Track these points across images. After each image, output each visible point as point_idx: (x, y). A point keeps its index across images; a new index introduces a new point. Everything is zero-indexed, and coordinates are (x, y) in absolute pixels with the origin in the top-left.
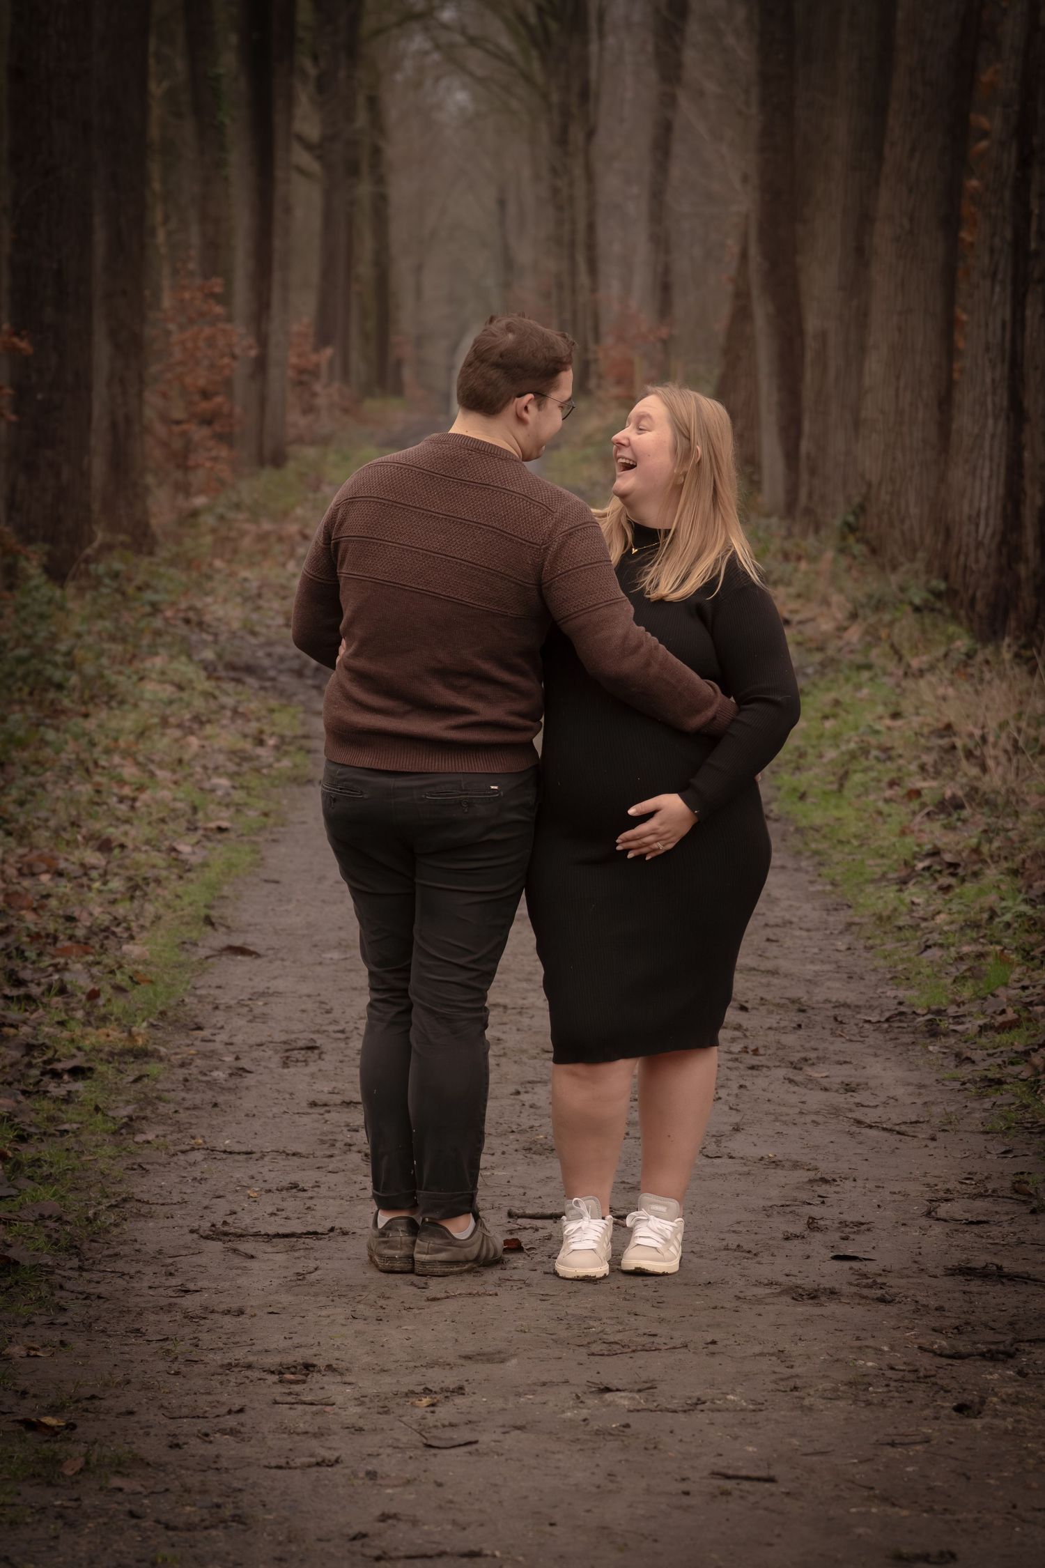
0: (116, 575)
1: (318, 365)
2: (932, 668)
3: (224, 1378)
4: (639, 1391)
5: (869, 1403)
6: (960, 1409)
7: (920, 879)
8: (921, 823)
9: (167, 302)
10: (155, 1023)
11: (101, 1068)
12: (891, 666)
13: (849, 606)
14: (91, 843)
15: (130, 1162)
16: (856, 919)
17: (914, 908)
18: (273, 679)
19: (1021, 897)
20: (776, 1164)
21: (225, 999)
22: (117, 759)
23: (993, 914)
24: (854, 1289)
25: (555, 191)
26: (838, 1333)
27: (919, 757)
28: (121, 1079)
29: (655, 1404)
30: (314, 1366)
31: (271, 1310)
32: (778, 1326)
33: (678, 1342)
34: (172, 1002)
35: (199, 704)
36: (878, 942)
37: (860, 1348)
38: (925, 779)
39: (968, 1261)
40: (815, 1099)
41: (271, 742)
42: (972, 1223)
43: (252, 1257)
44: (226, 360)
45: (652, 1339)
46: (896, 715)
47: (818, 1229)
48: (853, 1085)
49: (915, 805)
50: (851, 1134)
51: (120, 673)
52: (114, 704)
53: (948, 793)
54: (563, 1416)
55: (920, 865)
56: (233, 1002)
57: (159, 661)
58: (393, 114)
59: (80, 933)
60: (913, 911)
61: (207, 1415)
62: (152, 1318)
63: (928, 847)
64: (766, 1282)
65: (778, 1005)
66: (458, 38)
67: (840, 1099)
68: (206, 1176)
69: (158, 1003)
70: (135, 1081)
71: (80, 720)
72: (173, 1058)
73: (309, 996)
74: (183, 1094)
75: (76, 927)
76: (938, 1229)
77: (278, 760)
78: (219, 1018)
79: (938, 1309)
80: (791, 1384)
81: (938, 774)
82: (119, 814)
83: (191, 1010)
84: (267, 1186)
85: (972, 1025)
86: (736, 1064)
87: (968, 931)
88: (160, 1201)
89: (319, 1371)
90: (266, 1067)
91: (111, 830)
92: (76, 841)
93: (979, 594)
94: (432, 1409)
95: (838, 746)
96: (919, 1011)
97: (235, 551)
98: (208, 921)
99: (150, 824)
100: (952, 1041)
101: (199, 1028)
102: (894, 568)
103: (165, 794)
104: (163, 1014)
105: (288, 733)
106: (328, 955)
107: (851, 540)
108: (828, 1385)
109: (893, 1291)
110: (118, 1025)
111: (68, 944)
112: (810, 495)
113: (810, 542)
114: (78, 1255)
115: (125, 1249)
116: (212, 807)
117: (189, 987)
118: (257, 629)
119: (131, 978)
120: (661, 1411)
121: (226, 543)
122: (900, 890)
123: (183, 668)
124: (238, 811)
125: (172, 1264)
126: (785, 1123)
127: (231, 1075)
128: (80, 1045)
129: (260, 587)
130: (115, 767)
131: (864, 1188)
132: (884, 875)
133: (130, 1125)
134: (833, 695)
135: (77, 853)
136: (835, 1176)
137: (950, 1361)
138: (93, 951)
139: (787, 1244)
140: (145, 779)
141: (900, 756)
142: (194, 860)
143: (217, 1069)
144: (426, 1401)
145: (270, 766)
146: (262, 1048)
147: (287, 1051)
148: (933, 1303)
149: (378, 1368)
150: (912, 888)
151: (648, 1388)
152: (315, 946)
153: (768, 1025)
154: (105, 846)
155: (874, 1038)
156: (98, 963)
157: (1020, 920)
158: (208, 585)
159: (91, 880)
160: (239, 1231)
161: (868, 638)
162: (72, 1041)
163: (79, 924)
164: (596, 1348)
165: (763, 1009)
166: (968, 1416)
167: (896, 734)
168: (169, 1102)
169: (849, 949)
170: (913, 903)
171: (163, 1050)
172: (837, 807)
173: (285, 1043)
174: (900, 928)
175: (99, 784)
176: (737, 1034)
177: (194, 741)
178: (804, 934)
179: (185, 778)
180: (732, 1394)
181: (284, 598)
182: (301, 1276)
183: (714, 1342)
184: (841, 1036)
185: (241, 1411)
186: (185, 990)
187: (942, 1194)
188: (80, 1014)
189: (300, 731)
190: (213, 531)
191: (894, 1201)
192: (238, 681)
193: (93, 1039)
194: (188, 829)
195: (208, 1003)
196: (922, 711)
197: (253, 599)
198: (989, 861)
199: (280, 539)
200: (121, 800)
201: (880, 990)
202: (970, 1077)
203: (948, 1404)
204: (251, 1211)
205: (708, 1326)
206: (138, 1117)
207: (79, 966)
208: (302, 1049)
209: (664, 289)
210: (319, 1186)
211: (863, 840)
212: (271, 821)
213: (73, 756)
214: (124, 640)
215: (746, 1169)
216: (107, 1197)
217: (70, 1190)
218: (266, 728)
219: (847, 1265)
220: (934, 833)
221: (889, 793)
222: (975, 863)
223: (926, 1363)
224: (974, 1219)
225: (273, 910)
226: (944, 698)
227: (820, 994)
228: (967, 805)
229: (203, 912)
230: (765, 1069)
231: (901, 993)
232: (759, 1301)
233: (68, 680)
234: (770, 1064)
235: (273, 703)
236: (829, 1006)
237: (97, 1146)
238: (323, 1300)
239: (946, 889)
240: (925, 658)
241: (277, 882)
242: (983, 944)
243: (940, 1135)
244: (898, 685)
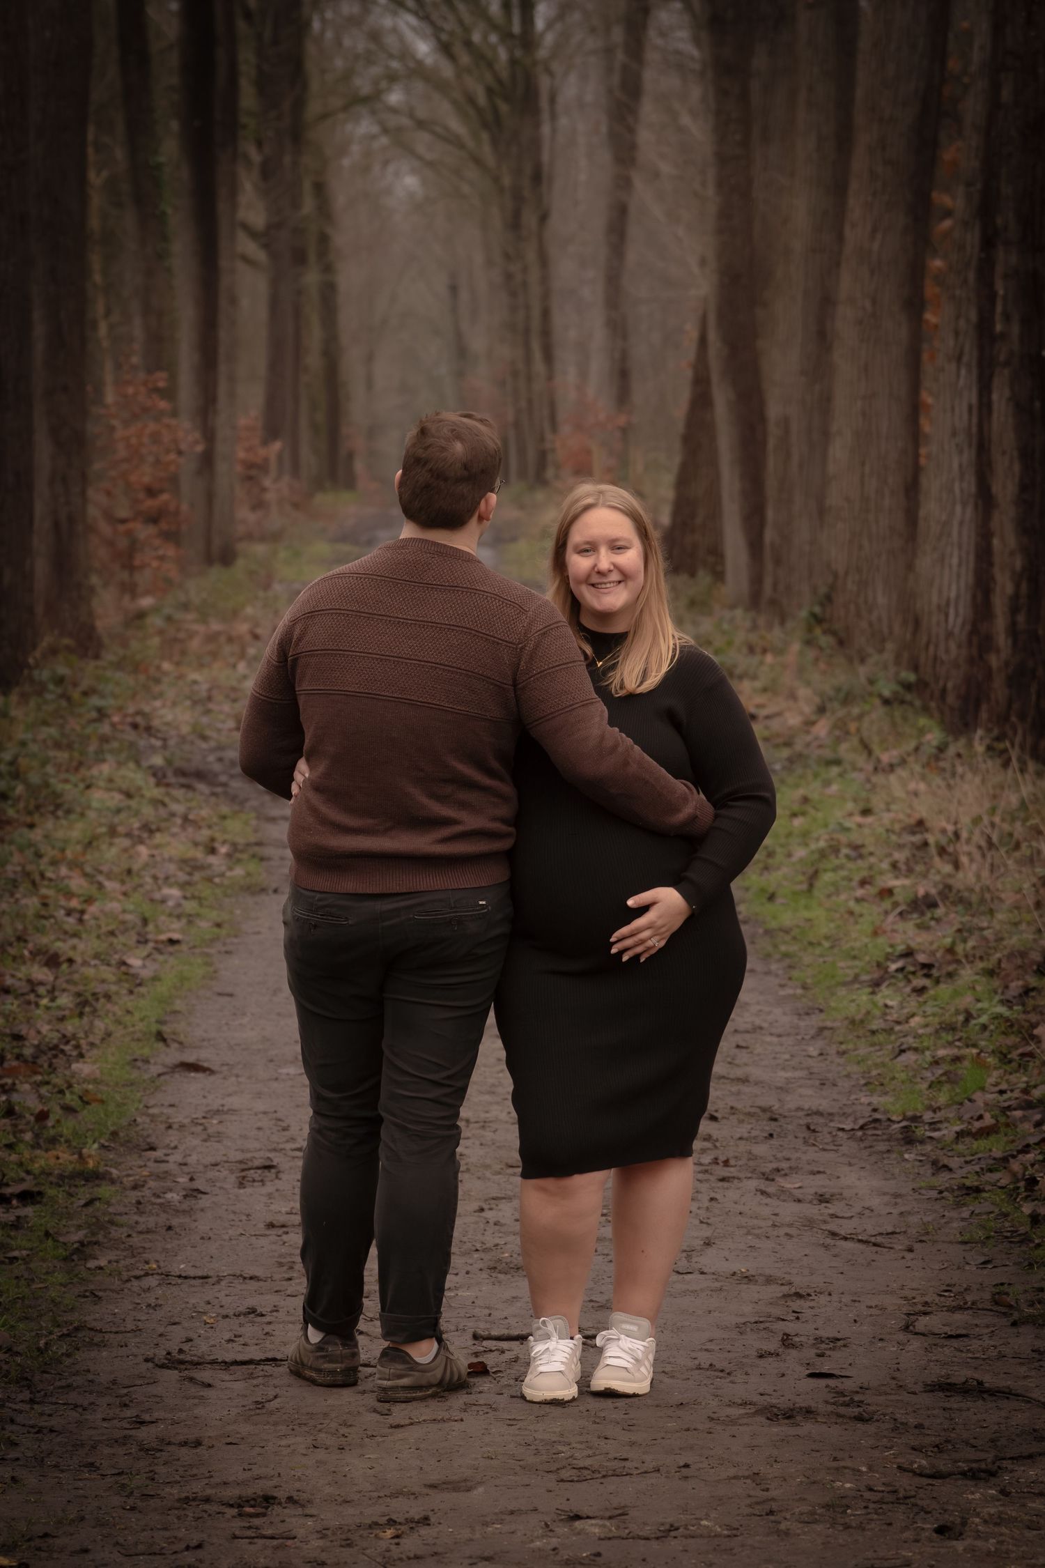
0: (60, 681)
1: (266, 460)
2: (903, 762)
3: (182, 1513)
4: (610, 1518)
5: (847, 1527)
6: (941, 1530)
7: (893, 981)
8: (894, 923)
9: (110, 397)
10: (107, 1144)
11: (51, 1192)
12: (861, 760)
13: (817, 700)
14: (38, 958)
15: (82, 1289)
16: (829, 1024)
17: (888, 1011)
18: (225, 785)
19: (997, 998)
20: (748, 1279)
21: (179, 1117)
22: (64, 871)
23: (969, 1017)
24: (830, 1408)
25: (509, 277)
26: (814, 1454)
27: (890, 855)
28: (72, 1203)
29: (627, 1531)
30: (274, 1498)
31: (229, 1440)
32: (753, 1447)
33: (650, 1465)
34: (124, 1122)
35: (148, 812)
36: (851, 1046)
37: (837, 1469)
38: (897, 877)
39: (948, 1376)
40: (789, 1211)
41: (223, 850)
42: (951, 1337)
43: (209, 1386)
44: (172, 456)
45: (624, 1463)
46: (866, 812)
47: (793, 1346)
48: (827, 1196)
49: (887, 904)
50: (826, 1247)
51: (66, 781)
52: (60, 813)
53: (921, 892)
54: (532, 1545)
55: (893, 967)
56: (186, 1121)
57: (106, 769)
58: (340, 198)
59: (28, 1052)
60: (885, 1014)
61: (164, 1551)
62: (107, 1451)
63: (901, 948)
64: (740, 1401)
65: (750, 1114)
66: (405, 121)
67: (813, 1211)
68: (160, 1302)
69: (109, 1123)
70: (87, 1205)
71: (25, 830)
72: (125, 1180)
73: (265, 1113)
74: (136, 1218)
75: (24, 1046)
76: (916, 1344)
77: (230, 869)
78: (172, 1137)
79: (919, 1426)
80: (767, 1507)
81: (910, 871)
82: (66, 927)
83: (143, 1130)
84: (224, 1312)
85: (948, 1132)
86: (707, 1176)
87: (943, 1034)
88: (114, 1329)
89: (280, 1504)
90: (221, 1188)
91: (59, 944)
92: (22, 956)
93: (950, 685)
94: (396, 1540)
95: (806, 845)
96: (894, 1118)
97: (183, 653)
98: (160, 1037)
99: (98, 937)
100: (928, 1148)
101: (153, 1149)
102: (863, 660)
103: (114, 906)
104: (114, 1134)
105: (241, 841)
106: (284, 1071)
107: (818, 631)
108: (805, 1508)
109: (871, 1408)
110: (69, 1147)
111: (15, 1063)
112: (775, 586)
113: (776, 634)
114: (29, 1387)
115: (78, 1380)
116: (163, 918)
117: (141, 1106)
118: (208, 733)
119: (81, 1098)
120: (633, 1538)
121: (174, 645)
122: (873, 993)
123: (131, 775)
124: (190, 922)
125: (126, 1395)
126: (758, 1236)
127: (185, 1197)
128: (29, 1168)
129: (210, 690)
130: (63, 878)
131: (840, 1302)
132: (856, 978)
133: (82, 1250)
134: (801, 792)
135: (23, 968)
136: (809, 1291)
137: (930, 1481)
138: (41, 1070)
139: (762, 1362)
140: (93, 890)
141: (871, 854)
142: (146, 974)
143: (171, 1190)
144: (390, 1532)
145: (222, 875)
146: (217, 1168)
147: (243, 1170)
148: (912, 1421)
149: (340, 1500)
150: (885, 990)
151: (619, 1514)
152: (271, 1061)
153: (738, 1136)
154: (53, 961)
155: (849, 1147)
156: (47, 1083)
157: (996, 1022)
158: (156, 689)
159: (39, 996)
160: (196, 1359)
161: (837, 733)
162: (21, 1164)
163: (27, 1043)
164: (565, 1474)
165: (733, 1119)
166: (949, 1538)
167: (866, 831)
168: (122, 1226)
169: (821, 1054)
170: (886, 1006)
171: (115, 1172)
172: (807, 907)
173: (241, 1162)
174: (873, 1032)
175: (45, 897)
176: (707, 1145)
177: (143, 850)
178: (775, 1040)
179: (135, 889)
180: (706, 1519)
181: (235, 701)
182: (260, 1405)
183: (687, 1466)
184: (814, 1145)
185: (199, 1546)
186: (137, 1109)
187: (919, 1307)
188: (28, 1136)
189: (252, 839)
190: (161, 632)
191: (871, 1315)
192: (188, 787)
193: (43, 1162)
194: (139, 942)
195: (161, 1122)
196: (893, 807)
197: (203, 702)
198: (964, 960)
199: (230, 640)
200: (69, 913)
201: (853, 1097)
202: (947, 1185)
203: (928, 1526)
204: (207, 1338)
205: (681, 1449)
206: (90, 1243)
207: (27, 1087)
208: (258, 1168)
209: (622, 376)
210: (277, 1311)
211: (834, 941)
212: (223, 932)
213: (18, 869)
214: (70, 747)
215: (717, 1285)
216: (59, 1326)
217: (20, 1320)
218: (218, 835)
219: (822, 1382)
220: (907, 933)
221: (860, 892)
222: (949, 963)
223: (905, 1483)
224: (952, 1333)
225: (227, 1024)
226: (916, 794)
227: (792, 1102)
228: (940, 903)
229: (154, 1028)
230: (736, 1181)
231: (876, 1100)
232: (733, 1422)
233: (14, 789)
234: (741, 1175)
235: (225, 809)
236: (801, 1114)
237: (47, 1273)
238: (283, 1429)
239: (920, 991)
240: (895, 753)
241: (231, 995)
242: (959, 1048)
243: (917, 1246)
244: (868, 780)
